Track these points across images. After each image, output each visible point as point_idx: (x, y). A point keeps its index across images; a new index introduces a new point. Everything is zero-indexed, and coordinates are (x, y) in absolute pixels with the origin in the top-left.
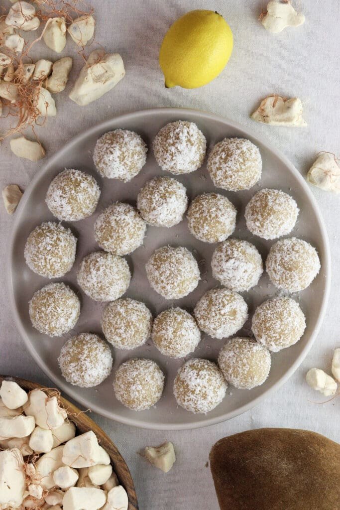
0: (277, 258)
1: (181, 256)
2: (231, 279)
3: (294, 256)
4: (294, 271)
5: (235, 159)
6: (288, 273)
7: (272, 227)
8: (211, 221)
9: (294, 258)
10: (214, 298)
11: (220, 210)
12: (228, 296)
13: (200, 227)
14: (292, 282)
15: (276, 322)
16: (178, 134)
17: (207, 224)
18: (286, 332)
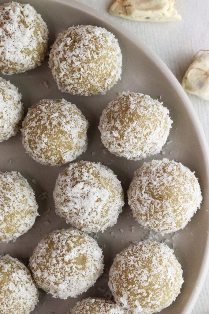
0: (143, 183)
1: (10, 180)
2: (79, 211)
3: (166, 179)
4: (167, 200)
5: (84, 45)
6: (158, 204)
7: (136, 138)
8: (52, 130)
9: (166, 182)
10: (56, 240)
11: (64, 116)
12: (75, 237)
13: (37, 140)
14: (163, 217)
15: (143, 271)
16: (8, 13)
17: (46, 134)
18: (156, 286)
